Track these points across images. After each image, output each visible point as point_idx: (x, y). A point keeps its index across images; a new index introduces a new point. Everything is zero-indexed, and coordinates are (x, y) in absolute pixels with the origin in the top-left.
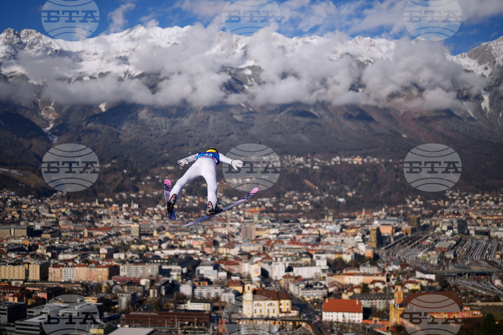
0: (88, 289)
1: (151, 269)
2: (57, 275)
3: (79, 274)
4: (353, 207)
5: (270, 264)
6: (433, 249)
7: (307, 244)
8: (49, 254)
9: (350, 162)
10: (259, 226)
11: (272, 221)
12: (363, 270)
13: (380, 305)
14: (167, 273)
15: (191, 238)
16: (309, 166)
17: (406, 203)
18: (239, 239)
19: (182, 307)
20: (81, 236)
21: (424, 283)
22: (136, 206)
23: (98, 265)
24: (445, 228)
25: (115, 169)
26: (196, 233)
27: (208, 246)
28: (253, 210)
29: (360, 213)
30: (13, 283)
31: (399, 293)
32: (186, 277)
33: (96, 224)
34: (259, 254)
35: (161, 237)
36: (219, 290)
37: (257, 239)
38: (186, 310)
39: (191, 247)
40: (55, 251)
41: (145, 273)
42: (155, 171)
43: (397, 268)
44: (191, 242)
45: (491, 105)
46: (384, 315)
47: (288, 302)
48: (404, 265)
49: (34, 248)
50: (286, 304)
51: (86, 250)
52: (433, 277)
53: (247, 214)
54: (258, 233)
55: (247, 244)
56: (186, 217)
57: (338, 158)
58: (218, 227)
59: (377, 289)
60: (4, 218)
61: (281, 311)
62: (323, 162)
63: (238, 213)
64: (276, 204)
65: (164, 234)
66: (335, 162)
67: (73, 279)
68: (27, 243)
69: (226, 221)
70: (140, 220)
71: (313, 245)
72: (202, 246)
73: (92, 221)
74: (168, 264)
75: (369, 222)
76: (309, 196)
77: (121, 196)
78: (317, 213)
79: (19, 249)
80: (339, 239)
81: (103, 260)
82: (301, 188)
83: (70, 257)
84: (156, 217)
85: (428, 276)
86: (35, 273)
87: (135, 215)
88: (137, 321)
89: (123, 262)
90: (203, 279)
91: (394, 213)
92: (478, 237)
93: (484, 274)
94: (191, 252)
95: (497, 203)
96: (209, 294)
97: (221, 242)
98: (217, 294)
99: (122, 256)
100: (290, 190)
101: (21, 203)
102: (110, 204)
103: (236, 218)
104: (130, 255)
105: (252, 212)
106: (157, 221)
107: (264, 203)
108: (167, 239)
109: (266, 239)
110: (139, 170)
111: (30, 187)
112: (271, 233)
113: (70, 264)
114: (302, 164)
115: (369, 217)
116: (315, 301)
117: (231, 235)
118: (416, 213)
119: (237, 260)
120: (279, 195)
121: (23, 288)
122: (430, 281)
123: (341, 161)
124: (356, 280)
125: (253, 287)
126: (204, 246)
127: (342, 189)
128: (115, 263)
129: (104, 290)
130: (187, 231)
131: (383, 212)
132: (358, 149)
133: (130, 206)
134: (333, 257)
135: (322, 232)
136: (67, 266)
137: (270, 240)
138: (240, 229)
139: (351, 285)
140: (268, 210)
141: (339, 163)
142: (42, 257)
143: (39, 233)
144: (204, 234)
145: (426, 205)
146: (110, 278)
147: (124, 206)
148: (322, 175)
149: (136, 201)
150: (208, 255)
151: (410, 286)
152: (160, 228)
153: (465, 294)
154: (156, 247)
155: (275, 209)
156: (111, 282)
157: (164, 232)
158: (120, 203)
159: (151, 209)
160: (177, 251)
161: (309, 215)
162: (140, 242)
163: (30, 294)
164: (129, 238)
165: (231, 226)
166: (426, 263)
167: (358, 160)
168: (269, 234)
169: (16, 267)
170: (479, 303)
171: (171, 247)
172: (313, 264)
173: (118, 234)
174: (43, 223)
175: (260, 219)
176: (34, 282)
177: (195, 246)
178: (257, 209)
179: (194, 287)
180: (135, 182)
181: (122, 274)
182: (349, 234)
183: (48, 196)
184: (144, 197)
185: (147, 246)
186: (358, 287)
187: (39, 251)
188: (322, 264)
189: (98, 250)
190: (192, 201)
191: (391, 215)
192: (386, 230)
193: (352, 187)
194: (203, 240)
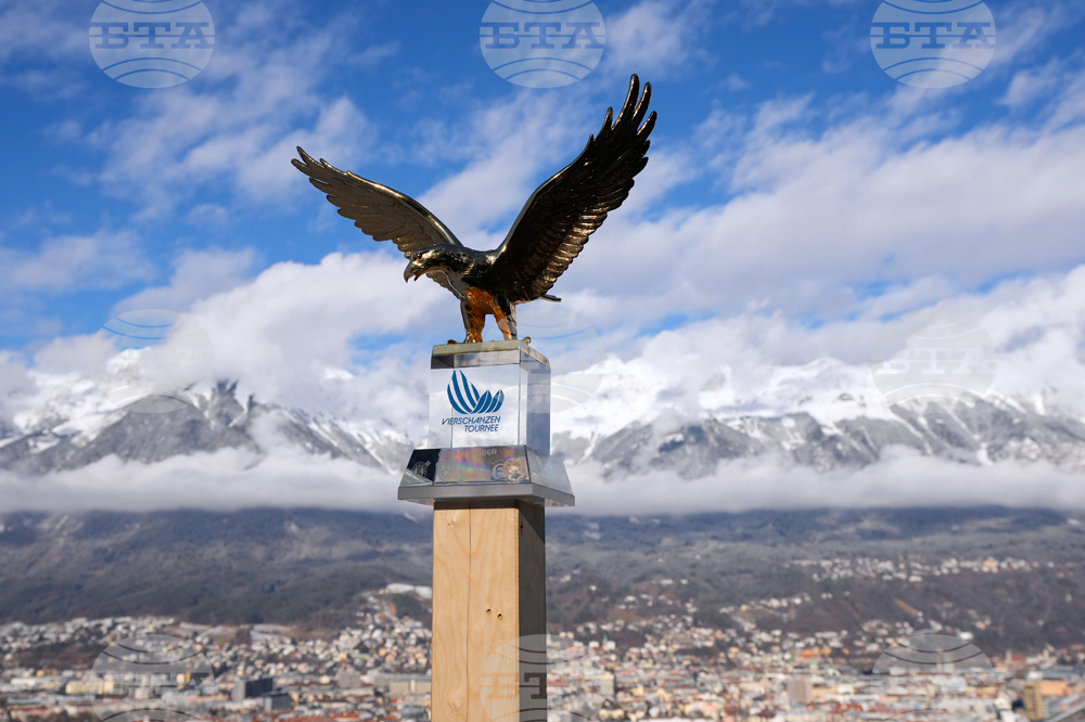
4: (988, 647)
7: (905, 712)
9: (976, 570)
10: (819, 680)
11: (842, 672)
15: (701, 700)
16: (902, 576)
18: (782, 701)
22: (610, 645)
25: (577, 585)
26: (712, 693)
27: (729, 714)
28: (808, 652)
29: (1003, 658)
35: (651, 697)
42: (643, 586)
44: (701, 706)
53: (799, 660)
54: (815, 692)
55: (798, 710)
57: (953, 563)
58: (747, 682)
60: (402, 664)
62: (927, 568)
63: (783, 659)
64: (848, 643)
65: (655, 691)
66: (950, 569)
69: (761, 671)
70: (618, 668)
71: (917, 714)
72: (719, 712)
75: (1021, 675)
76: (905, 629)
77: (587, 629)
79: (420, 715)
80: (965, 704)
82: (892, 615)
84: (648, 665)
87: (608, 660)
91: (1068, 658)
97: (753, 706)
100: (873, 618)
101: (429, 640)
103: (779, 666)
105: (806, 656)
106: (646, 670)
107: (826, 641)
108: (659, 701)
109: (832, 702)
110: (615, 587)
112: (840, 692)
114: (890, 573)
115: (1018, 665)
117: (768, 692)
120: (853, 627)
123: (959, 567)
126: (723, 714)
127: (963, 616)
130: (695, 687)
131: (1047, 658)
132: (990, 547)
133: (601, 644)
135: (934, 690)
137: (838, 704)
138: (785, 685)
140: (836, 653)
141: (956, 571)
144: (724, 692)
147: (594, 644)
148: (926, 592)
149: (611, 636)
152: (649, 682)
154: (640, 714)
155: (846, 651)
157: (655, 688)
158: (585, 640)
159: (634, 650)
160: (676, 721)
162: (615, 706)
165: (770, 679)
168: (837, 693)
171: (668, 714)
175: (821, 668)
177: (707, 713)
178: (816, 650)
180: (606, 605)
182: (985, 696)
184: (624, 629)
185: (626, 712)
190: (704, 636)
191: (1062, 662)
192: (1052, 689)
193: (984, 613)
194: (720, 703)
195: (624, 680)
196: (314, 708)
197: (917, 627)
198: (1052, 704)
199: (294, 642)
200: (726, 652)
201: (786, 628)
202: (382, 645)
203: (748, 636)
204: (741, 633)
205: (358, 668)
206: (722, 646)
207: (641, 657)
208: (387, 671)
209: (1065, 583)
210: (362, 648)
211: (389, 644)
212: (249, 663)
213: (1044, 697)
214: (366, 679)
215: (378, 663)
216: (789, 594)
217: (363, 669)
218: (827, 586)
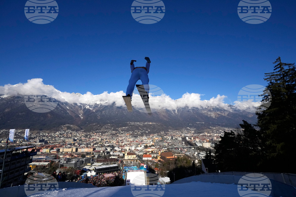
0: (88, 153)
1: (103, 149)
2: (80, 150)
3: (86, 150)
4: (150, 133)
5: (131, 147)
6: (166, 143)
7: (139, 142)
8: (78, 145)
9: (149, 124)
11: (132, 137)
12: (152, 147)
13: (155, 155)
14: (107, 149)
15: (113, 141)
16: (140, 124)
17: (160, 132)
18: (124, 141)
19: (110, 157)
20: (87, 141)
21: (165, 150)
22: (101, 133)
23: (90, 148)
24: (169, 138)
25: (96, 125)
27: (117, 143)
28: (128, 134)
29: (151, 135)
30: (68, 153)
31: (160, 153)
32: (111, 150)
33: (91, 138)
34: (129, 144)
35: (106, 141)
36: (119, 153)
37: (128, 141)
38: (111, 158)
39: (113, 143)
40: (80, 144)
41: (102, 149)
42: (106, 125)
43: (159, 147)
45: (177, 112)
46: (156, 158)
47: (135, 155)
48: (160, 146)
49: (74, 144)
50: (135, 156)
51: (88, 144)
52: (166, 149)
53: (126, 135)
54: (129, 139)
55: (126, 142)
56: (112, 136)
58: (119, 138)
59: (155, 152)
60: (67, 137)
61: (133, 158)
62: (143, 124)
63: (124, 135)
64: (133, 133)
67: (84, 151)
68: (73, 143)
69: (121, 137)
70: (101, 137)
71: (141, 142)
73: (90, 137)
74: (107, 147)
75: (153, 137)
77: (97, 131)
78: (142, 135)
79: (71, 144)
80: (147, 141)
81: (92, 146)
82: (139, 129)
83: (84, 146)
84: (105, 136)
85: (165, 149)
86: (74, 150)
87: (100, 135)
88: (99, 161)
89: (97, 147)
90: (116, 151)
92: (175, 140)
93: (177, 148)
94: (113, 144)
95: (179, 132)
96: (117, 154)
97: (120, 142)
98: (119, 154)
99: (96, 145)
100: (136, 130)
101: (72, 133)
102: (94, 133)
104: (98, 145)
107: (130, 133)
108: (107, 141)
110: (102, 125)
111: (75, 129)
112: (132, 139)
113: (84, 148)
116: (141, 155)
117: (122, 140)
118: (163, 135)
119: (124, 146)
120: (133, 131)
121: (71, 154)
122: (166, 150)
123: (147, 123)
124: (150, 150)
125: (127, 152)
127: (147, 130)
128: (94, 147)
129: (91, 154)
130: (112, 139)
131: (156, 135)
132: (151, 121)
133: (99, 133)
134: (145, 145)
135: (143, 139)
136: (83, 148)
137: (131, 141)
138: (124, 139)
139: (149, 151)
140: (131, 134)
142: (76, 146)
143: (76, 140)
144: (116, 140)
145: (165, 133)
146: (93, 151)
148: (143, 127)
149: (101, 132)
150: (117, 145)
151: (162, 151)
153: (173, 152)
154: (105, 143)
156: (93, 152)
157: (107, 139)
158: (97, 133)
160: (110, 144)
161: (140, 135)
162: (101, 142)
163: (72, 155)
164: (98, 141)
166: (165, 145)
167: (151, 123)
169: (70, 149)
170: (176, 154)
171: (109, 143)
172: (141, 146)
173: (96, 140)
174: (77, 138)
176: (74, 152)
179: (113, 152)
180: (100, 128)
181: (96, 150)
182: (149, 140)
183: (79, 131)
184: (103, 131)
185: (103, 143)
186: (151, 151)
187: (76, 145)
188: (143, 146)
189: (91, 144)
190: (114, 132)
191: (158, 135)
192: (157, 139)
193: (149, 129)
194: (116, 141)
195: (103, 139)
196: (52, 144)
197: (141, 131)
198: (156, 141)
199: (48, 133)
200: (117, 134)
201: (125, 131)
202: (64, 134)
203: (120, 132)
204: (119, 132)
205: (59, 137)
206: (116, 133)
207: (105, 135)
208: (65, 138)
209: (159, 125)
210: (60, 134)
211: (65, 134)
212: (39, 137)
213: (156, 139)
214: (61, 139)
215: (63, 137)
216: (126, 127)
217: (61, 137)
218: (131, 125)
